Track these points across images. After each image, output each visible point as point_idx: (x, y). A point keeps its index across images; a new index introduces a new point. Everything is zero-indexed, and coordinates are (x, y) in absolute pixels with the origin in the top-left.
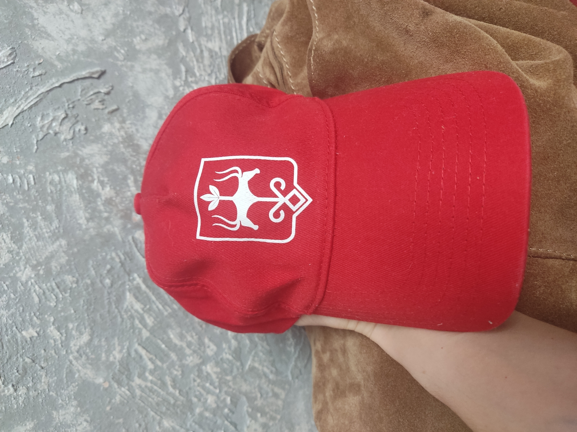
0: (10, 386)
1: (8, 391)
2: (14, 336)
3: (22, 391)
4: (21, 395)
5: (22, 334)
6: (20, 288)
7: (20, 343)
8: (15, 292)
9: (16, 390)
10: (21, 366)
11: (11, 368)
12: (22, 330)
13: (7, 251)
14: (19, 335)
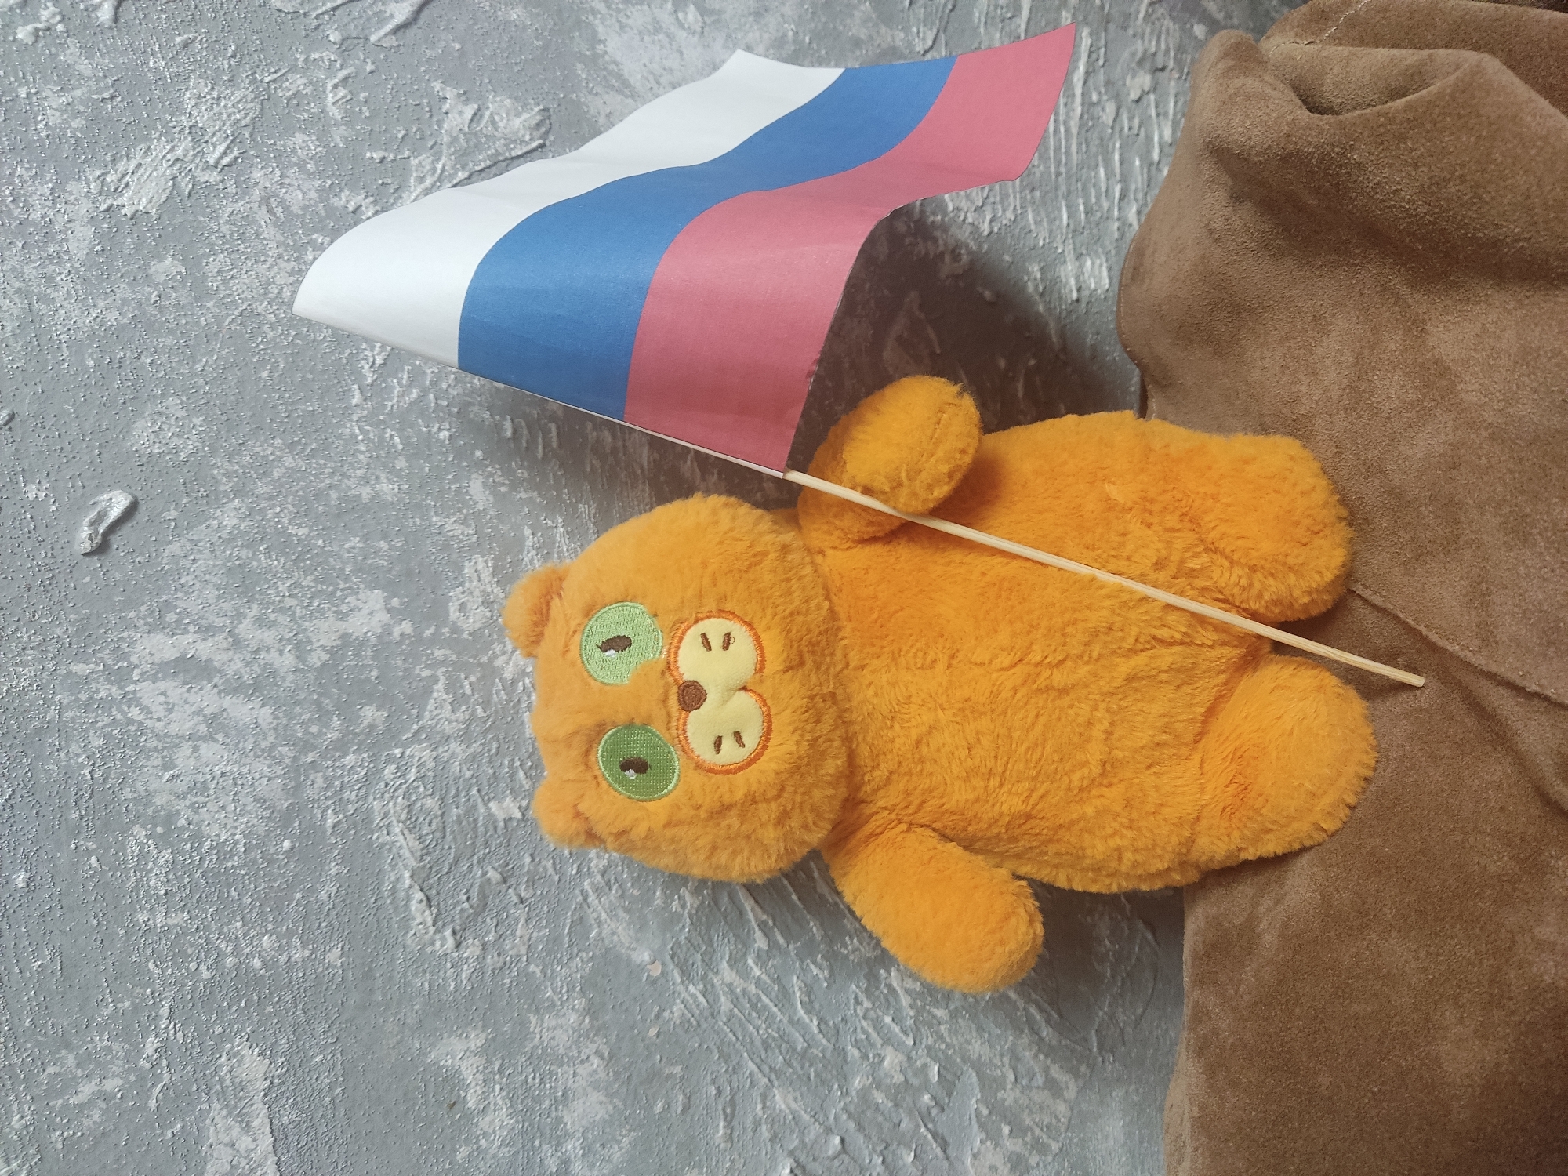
0: (448, 933)
1: (442, 945)
2: (471, 810)
3: (472, 949)
4: (468, 958)
5: (489, 809)
6: (498, 695)
7: (481, 829)
8: (486, 703)
9: (458, 945)
10: (476, 888)
11: (455, 887)
12: (489, 800)
13: (480, 600)
14: (482, 810)
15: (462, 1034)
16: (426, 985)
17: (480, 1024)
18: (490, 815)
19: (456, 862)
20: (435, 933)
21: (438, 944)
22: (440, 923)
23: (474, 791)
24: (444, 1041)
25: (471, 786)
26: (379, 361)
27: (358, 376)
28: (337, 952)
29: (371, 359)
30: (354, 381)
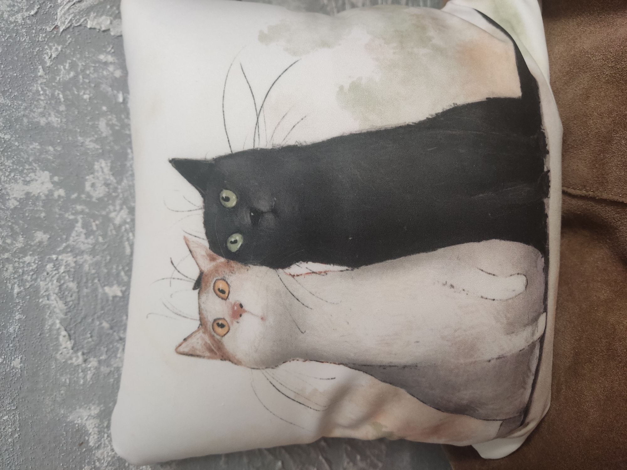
15: (86, 407)
16: (68, 381)
17: (97, 402)
18: (105, 294)
19: (85, 317)
20: (72, 353)
21: (74, 359)
22: (76, 349)
23: (96, 281)
24: (77, 410)
25: (94, 279)
26: (54, 56)
27: (43, 62)
28: (18, 360)
29: (50, 54)
30: (40, 64)
